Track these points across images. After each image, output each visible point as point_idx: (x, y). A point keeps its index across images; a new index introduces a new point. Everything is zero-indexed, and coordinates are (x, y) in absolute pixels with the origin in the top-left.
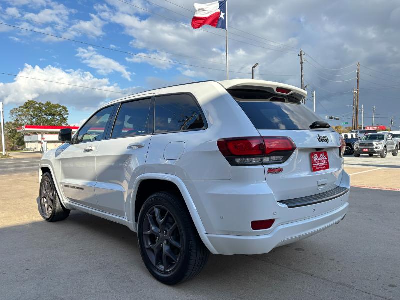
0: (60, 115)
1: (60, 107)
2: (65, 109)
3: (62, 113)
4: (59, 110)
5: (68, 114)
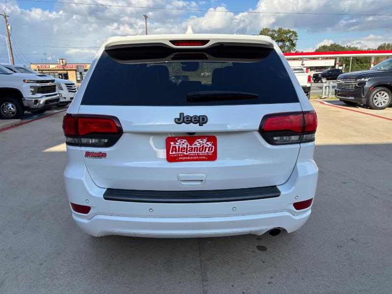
0: (290, 40)
1: (290, 32)
2: (295, 33)
3: (292, 39)
4: (288, 36)
5: (297, 39)
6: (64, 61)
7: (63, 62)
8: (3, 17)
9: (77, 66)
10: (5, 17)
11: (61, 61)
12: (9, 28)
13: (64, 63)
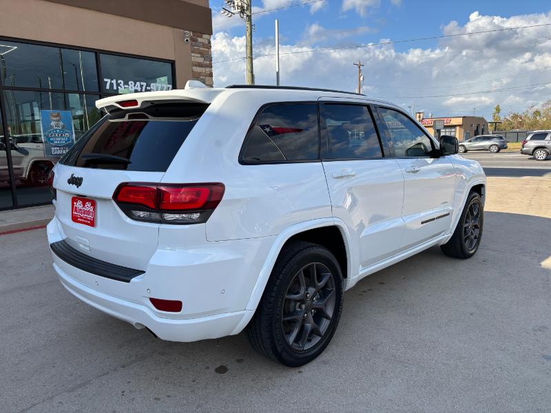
6: (421, 115)
7: (419, 117)
8: (357, 67)
9: (435, 122)
10: (359, 67)
11: (418, 115)
12: (361, 79)
13: (421, 117)
